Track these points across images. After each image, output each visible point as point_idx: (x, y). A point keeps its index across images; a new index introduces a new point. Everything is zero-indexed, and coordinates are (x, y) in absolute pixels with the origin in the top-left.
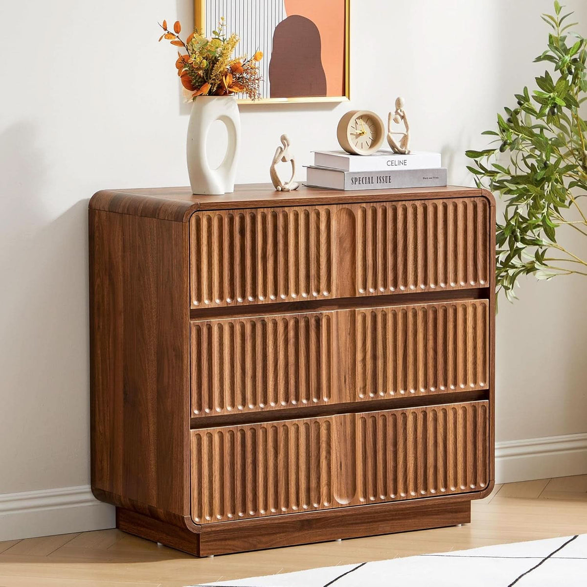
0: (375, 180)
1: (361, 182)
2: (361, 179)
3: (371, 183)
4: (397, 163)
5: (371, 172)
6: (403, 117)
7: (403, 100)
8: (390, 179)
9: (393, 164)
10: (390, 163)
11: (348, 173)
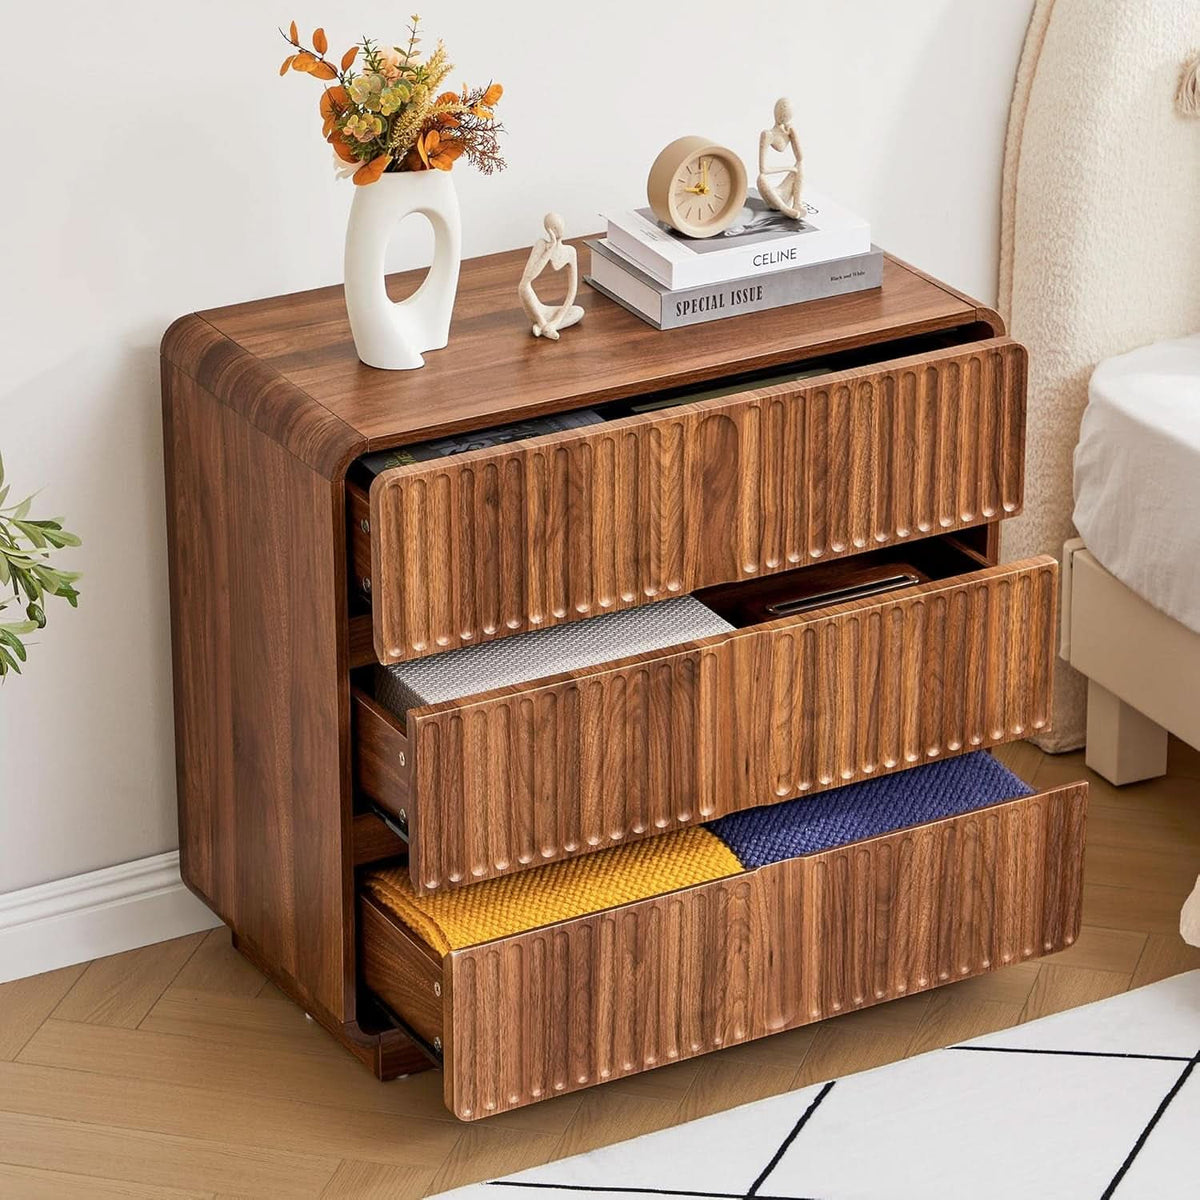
0: (727, 299)
1: (697, 308)
2: (697, 303)
3: (718, 305)
4: (775, 259)
5: (719, 286)
6: (791, 137)
7: (791, 106)
8: (759, 292)
9: (766, 261)
10: (759, 260)
11: (669, 295)
